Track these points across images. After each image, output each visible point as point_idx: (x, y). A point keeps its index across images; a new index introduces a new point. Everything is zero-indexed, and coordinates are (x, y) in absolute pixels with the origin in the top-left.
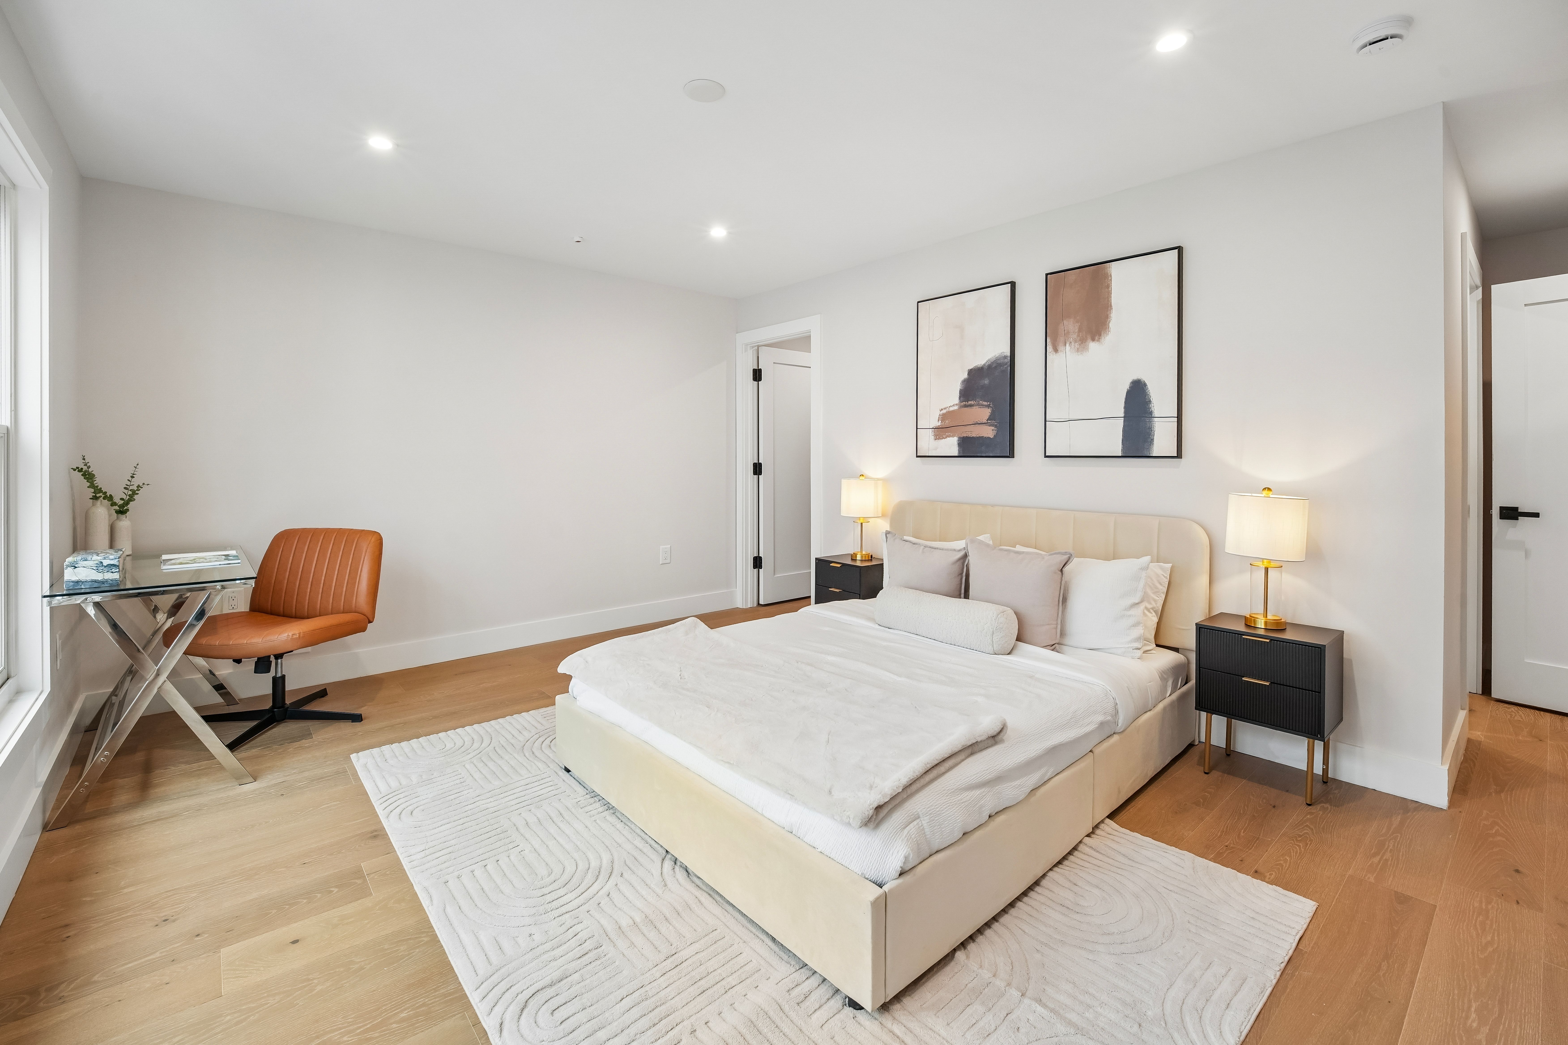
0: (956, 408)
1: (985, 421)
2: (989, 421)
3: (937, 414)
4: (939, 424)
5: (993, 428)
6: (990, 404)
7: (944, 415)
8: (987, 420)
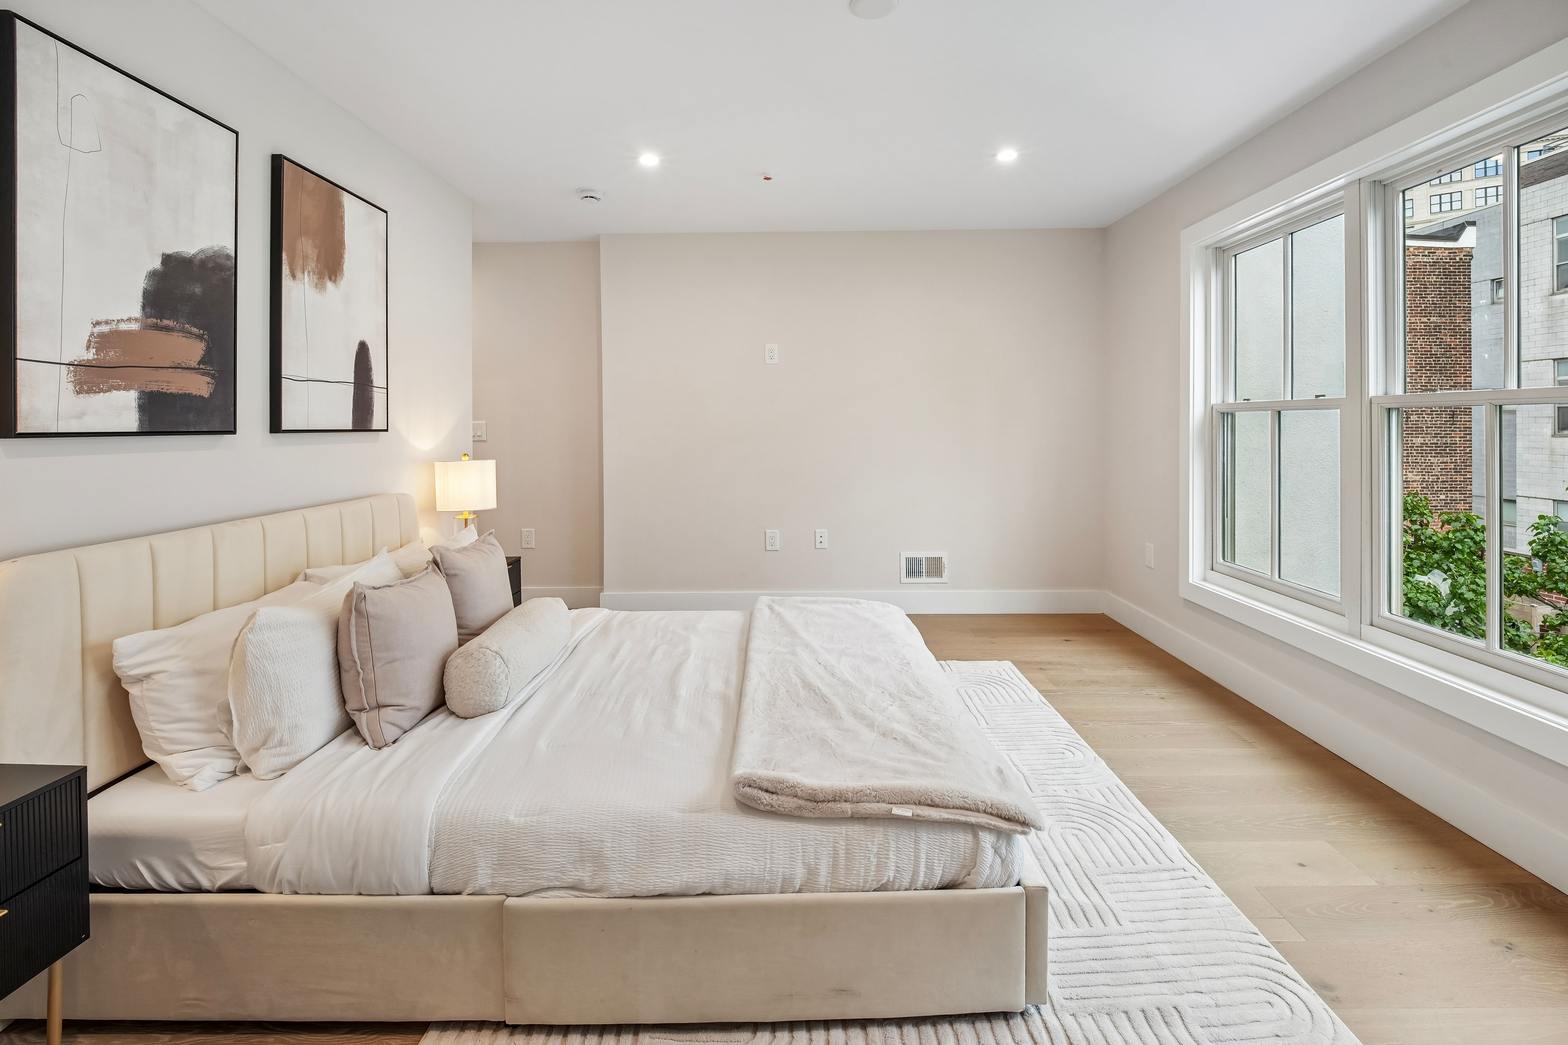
0: (134, 326)
1: (194, 364)
2: (202, 366)
3: (85, 332)
4: (90, 355)
5: (209, 379)
6: (203, 335)
7: (102, 335)
8: (199, 363)
